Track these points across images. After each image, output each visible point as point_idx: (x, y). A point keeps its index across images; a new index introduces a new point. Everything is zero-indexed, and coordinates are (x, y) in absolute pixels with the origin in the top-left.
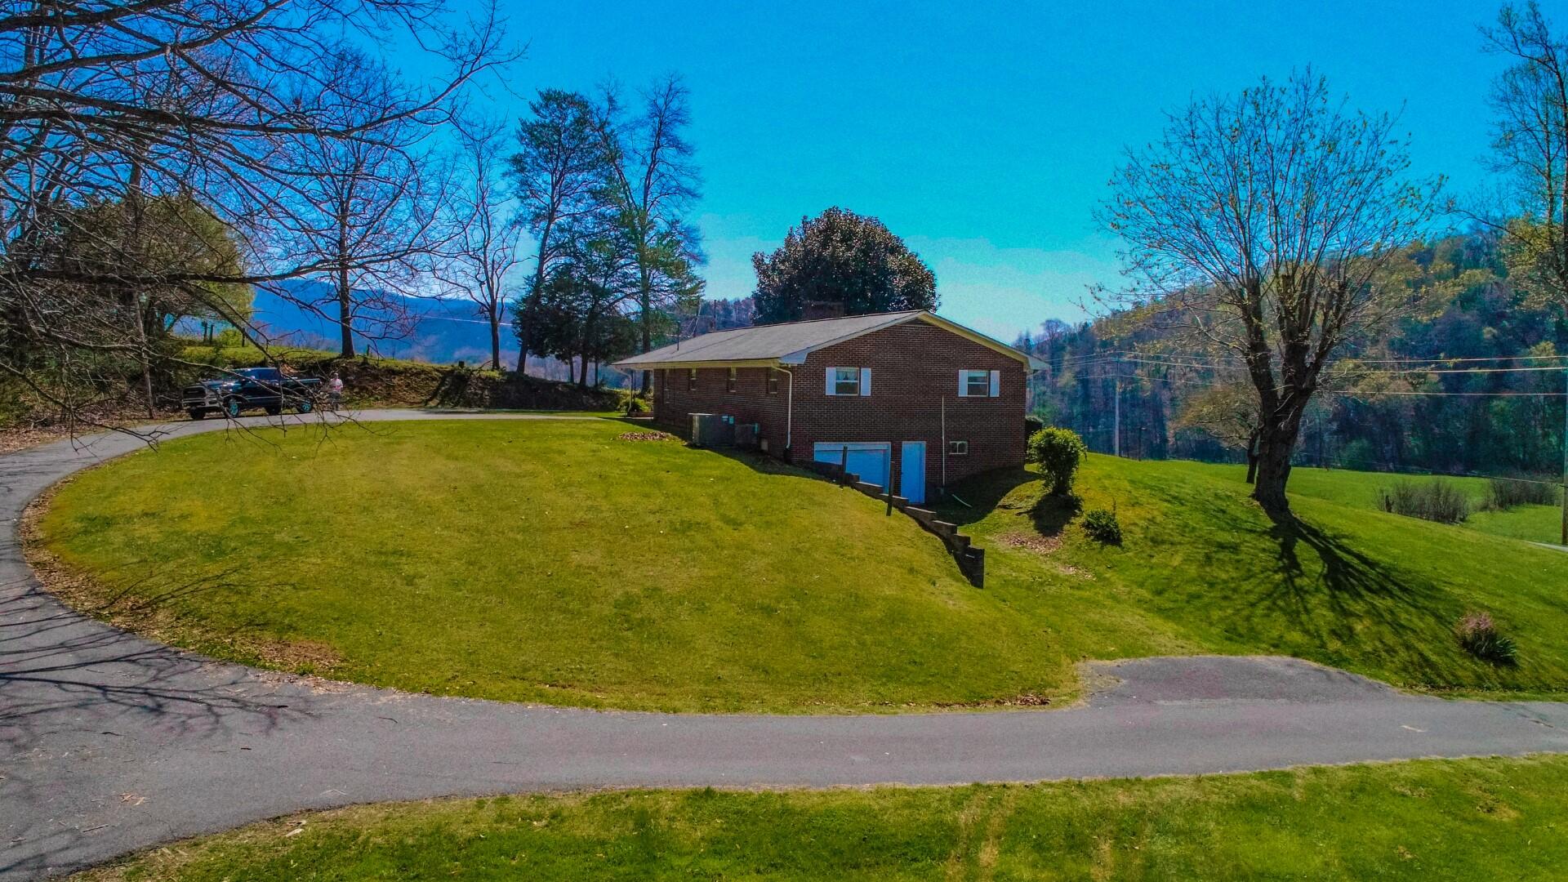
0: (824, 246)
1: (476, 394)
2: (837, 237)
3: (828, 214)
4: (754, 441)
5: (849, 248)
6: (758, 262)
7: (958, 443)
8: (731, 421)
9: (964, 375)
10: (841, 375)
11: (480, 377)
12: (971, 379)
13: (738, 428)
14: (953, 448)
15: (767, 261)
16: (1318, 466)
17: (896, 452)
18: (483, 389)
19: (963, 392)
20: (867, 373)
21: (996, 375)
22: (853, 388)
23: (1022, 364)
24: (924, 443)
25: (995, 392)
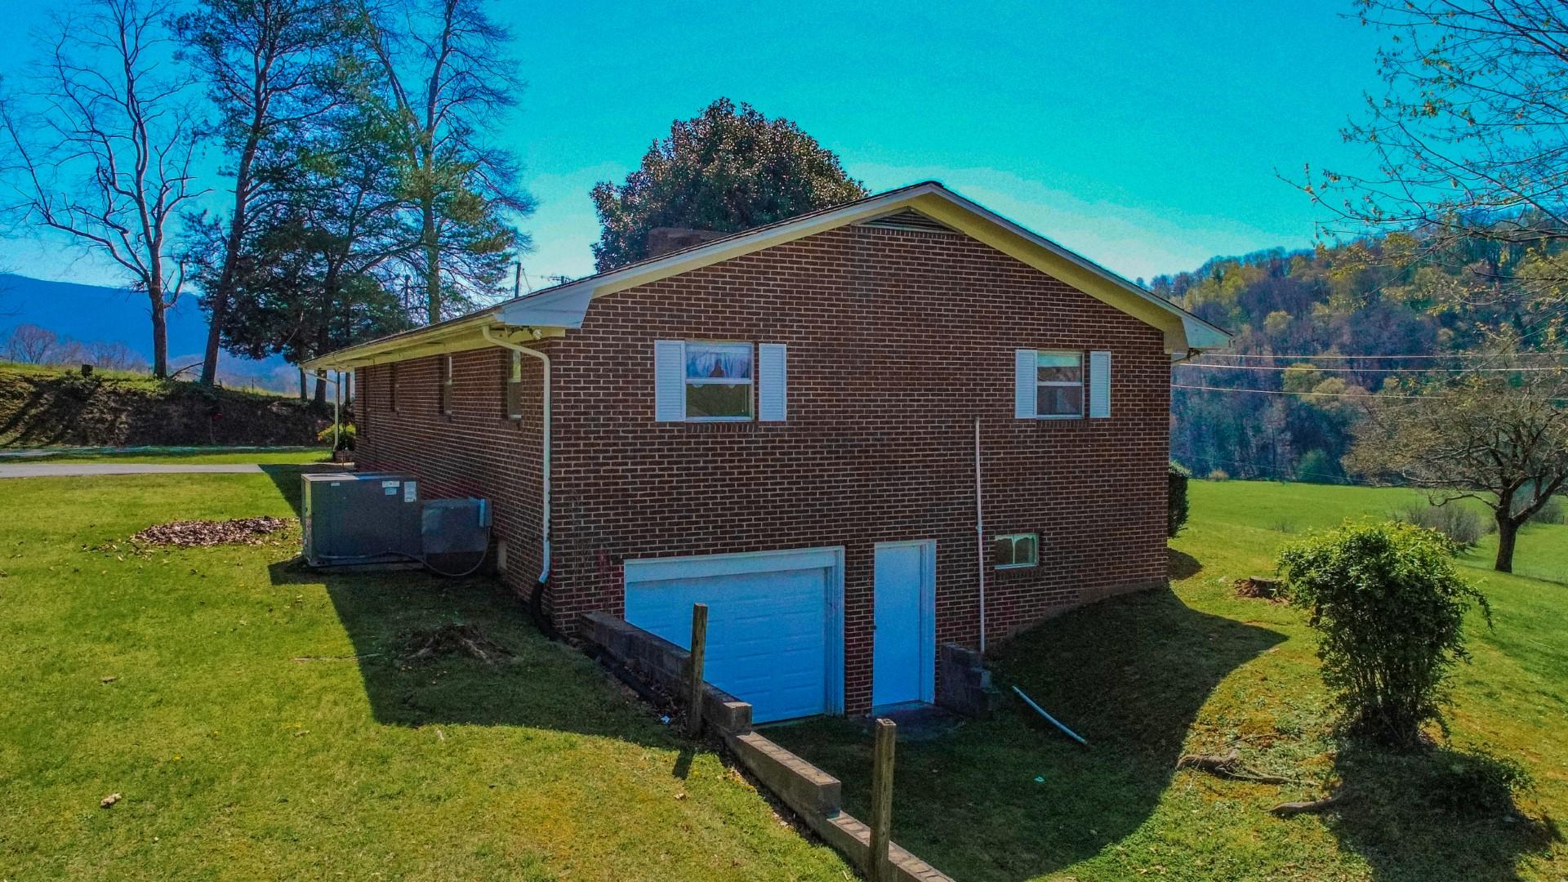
0: (706, 159)
1: (102, 421)
2: (728, 145)
3: (713, 112)
4: (482, 546)
5: (750, 163)
6: (601, 195)
7: (1016, 539)
8: (411, 494)
9: (1028, 362)
10: (701, 363)
11: (114, 392)
12: (1044, 373)
13: (430, 515)
14: (1001, 554)
15: (617, 196)
16: (1272, 480)
17: (859, 569)
18: (116, 412)
19: (1026, 407)
20: (774, 358)
21: (1101, 363)
22: (738, 400)
23: (1159, 335)
24: (931, 545)
25: (1101, 405)
